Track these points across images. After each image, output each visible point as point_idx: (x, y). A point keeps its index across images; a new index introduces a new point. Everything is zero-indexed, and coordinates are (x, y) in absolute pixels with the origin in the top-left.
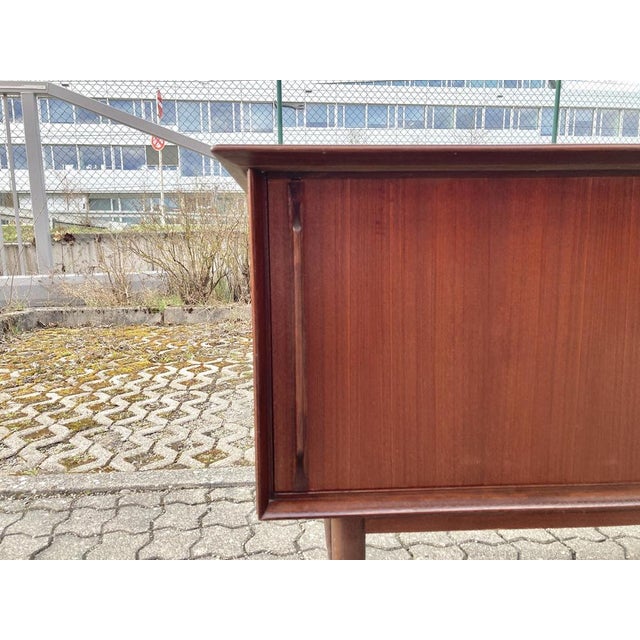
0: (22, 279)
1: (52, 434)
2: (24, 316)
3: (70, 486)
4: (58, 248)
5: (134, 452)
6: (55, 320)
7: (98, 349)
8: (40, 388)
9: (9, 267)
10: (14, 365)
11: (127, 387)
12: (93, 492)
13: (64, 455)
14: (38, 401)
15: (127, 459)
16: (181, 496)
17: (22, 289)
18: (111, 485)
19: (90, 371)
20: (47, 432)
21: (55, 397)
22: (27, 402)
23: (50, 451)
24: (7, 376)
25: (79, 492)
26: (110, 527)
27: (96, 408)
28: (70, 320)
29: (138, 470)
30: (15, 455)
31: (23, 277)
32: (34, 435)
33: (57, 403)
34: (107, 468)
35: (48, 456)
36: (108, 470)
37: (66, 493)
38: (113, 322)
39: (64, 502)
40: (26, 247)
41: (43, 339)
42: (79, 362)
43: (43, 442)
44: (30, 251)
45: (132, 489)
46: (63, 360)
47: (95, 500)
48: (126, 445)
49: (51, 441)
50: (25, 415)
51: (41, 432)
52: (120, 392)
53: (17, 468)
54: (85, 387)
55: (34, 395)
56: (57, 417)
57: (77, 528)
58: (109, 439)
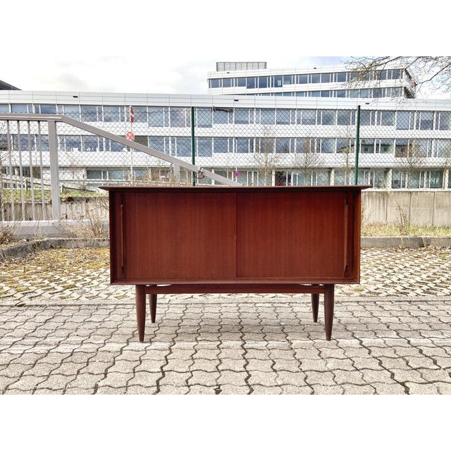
0: (44, 222)
1: (55, 289)
2: (44, 242)
3: (63, 303)
4: (64, 205)
5: (90, 295)
6: (60, 244)
7: (81, 258)
8: (51, 273)
9: (36, 216)
10: (39, 264)
11: (93, 274)
12: (71, 305)
13: (60, 295)
14: (50, 278)
15: (86, 297)
16: (106, 307)
17: (43, 228)
18: (78, 304)
19: (76, 268)
21: (58, 277)
22: (45, 279)
23: (55, 294)
24: (36, 269)
25: (65, 305)
26: (76, 314)
27: (76, 281)
28: (68, 245)
29: (90, 300)
30: (40, 295)
31: (44, 221)
32: (48, 289)
33: (59, 279)
34: (78, 299)
35: (54, 296)
37: (60, 306)
38: (91, 246)
39: (59, 308)
40: (46, 204)
41: (53, 254)
42: (71, 264)
43: (51, 292)
44: (48, 207)
45: (86, 305)
46: (63, 263)
47: (71, 308)
48: (87, 293)
50: (44, 283)
51: (51, 288)
52: (88, 276)
53: (41, 299)
54: (72, 274)
55: (48, 276)
56: (59, 284)
57: (64, 314)
58: (80, 291)
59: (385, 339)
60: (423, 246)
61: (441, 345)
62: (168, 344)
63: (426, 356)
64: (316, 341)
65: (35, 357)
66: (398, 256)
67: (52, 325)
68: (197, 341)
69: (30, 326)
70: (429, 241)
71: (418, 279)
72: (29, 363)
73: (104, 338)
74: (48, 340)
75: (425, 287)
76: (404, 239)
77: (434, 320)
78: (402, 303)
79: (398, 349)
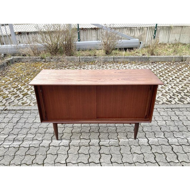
1: (20, 97)
2: (11, 60)
3: (23, 109)
4: (17, 36)
5: (35, 101)
6: (19, 60)
8: (17, 83)
10: (11, 76)
12: (27, 110)
13: (22, 102)
14: (17, 87)
15: (33, 103)
17: (9, 49)
18: (30, 109)
19: (27, 79)
20: (19, 96)
21: (20, 86)
22: (14, 88)
23: (19, 101)
24: (10, 80)
25: (25, 110)
26: (29, 117)
27: (28, 90)
28: (23, 60)
29: (35, 106)
30: (13, 101)
31: (9, 45)
33: (20, 88)
34: (29, 105)
35: (19, 102)
36: (30, 106)
37: (22, 110)
38: (33, 61)
39: (22, 112)
40: (9, 36)
41: (16, 66)
42: (25, 76)
43: (18, 98)
45: (33, 110)
46: (21, 74)
48: (33, 100)
49: (19, 98)
50: (14, 91)
51: (17, 96)
53: (14, 104)
54: (26, 84)
55: (15, 86)
56: (21, 92)
57: (24, 117)
58: (30, 98)
59: (159, 139)
60: (183, 61)
61: (181, 144)
62: (68, 141)
63: (174, 153)
64: (130, 139)
65: (14, 150)
66: (171, 68)
67: (20, 125)
68: (80, 139)
69: (10, 125)
70: (186, 58)
71: (177, 89)
72: (12, 155)
73: (42, 135)
74: (19, 137)
75: (180, 96)
76: (175, 57)
77: (181, 123)
78: (168, 109)
79: (163, 146)
